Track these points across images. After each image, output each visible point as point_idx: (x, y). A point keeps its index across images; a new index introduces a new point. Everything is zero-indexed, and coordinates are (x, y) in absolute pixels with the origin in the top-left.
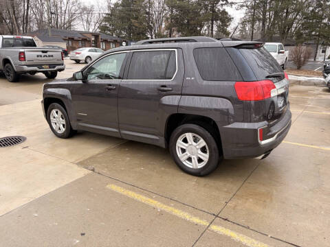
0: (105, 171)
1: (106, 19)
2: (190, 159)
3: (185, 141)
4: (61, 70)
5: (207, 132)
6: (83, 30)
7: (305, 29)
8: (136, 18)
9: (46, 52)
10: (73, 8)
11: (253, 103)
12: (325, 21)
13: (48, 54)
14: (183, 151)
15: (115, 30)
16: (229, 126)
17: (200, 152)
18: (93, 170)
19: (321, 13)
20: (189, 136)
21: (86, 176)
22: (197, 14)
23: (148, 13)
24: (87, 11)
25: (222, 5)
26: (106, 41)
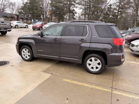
0: (57, 74)
1: (21, 9)
2: (92, 68)
3: (91, 60)
4: (9, 31)
5: (101, 57)
6: (10, 13)
7: (104, 19)
8: (36, 9)
9: (3, 22)
10: (6, 3)
11: (119, 46)
12: (111, 16)
13: (4, 23)
14: (90, 65)
15: (26, 14)
16: (111, 54)
17: (97, 65)
18: (52, 74)
19: (109, 13)
20: (93, 59)
21: (51, 76)
22: (63, 10)
23: (41, 8)
24: (13, 4)
25: (73, 7)
26: (22, 18)
